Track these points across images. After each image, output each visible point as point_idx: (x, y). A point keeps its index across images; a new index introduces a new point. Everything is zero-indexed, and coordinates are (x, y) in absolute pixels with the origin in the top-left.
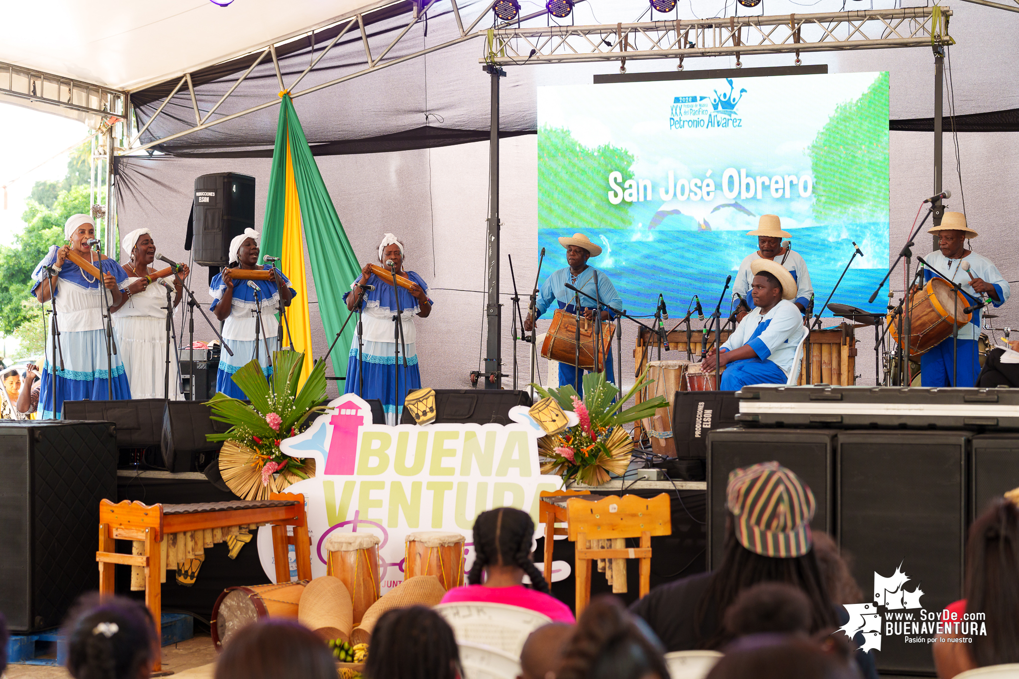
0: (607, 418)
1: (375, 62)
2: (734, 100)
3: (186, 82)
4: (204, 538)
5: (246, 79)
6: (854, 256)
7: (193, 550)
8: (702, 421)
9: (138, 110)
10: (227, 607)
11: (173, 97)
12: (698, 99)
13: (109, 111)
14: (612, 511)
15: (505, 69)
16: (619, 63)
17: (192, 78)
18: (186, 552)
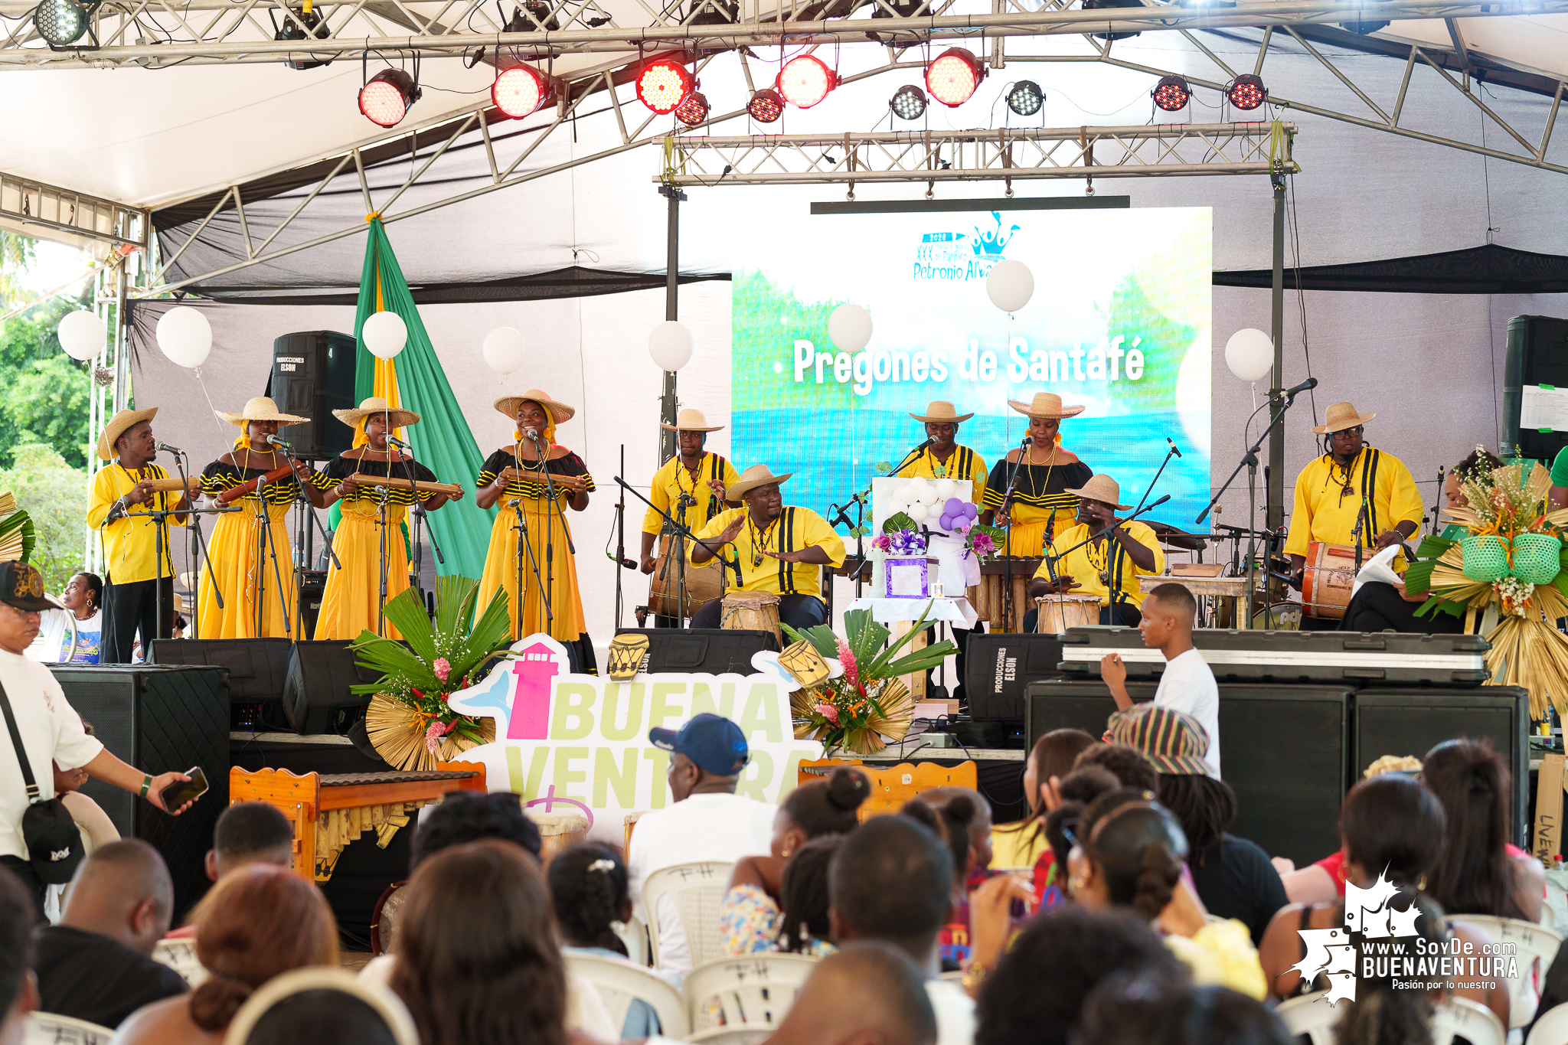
0: (878, 669)
1: (502, 176)
2: (1002, 241)
3: (232, 197)
4: (361, 819)
5: (318, 194)
6: (1169, 456)
7: (348, 834)
8: (1004, 672)
9: (161, 233)
10: (393, 906)
11: (213, 218)
12: (954, 236)
13: (121, 236)
14: (905, 782)
15: (686, 190)
16: (846, 187)
17: (240, 192)
18: (340, 836)
